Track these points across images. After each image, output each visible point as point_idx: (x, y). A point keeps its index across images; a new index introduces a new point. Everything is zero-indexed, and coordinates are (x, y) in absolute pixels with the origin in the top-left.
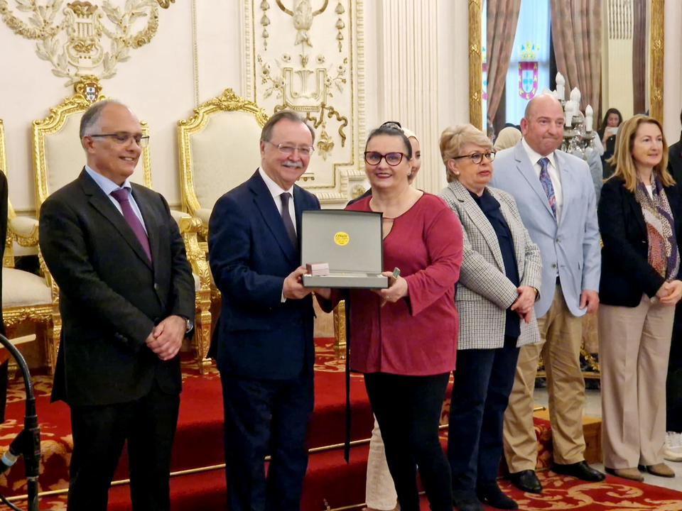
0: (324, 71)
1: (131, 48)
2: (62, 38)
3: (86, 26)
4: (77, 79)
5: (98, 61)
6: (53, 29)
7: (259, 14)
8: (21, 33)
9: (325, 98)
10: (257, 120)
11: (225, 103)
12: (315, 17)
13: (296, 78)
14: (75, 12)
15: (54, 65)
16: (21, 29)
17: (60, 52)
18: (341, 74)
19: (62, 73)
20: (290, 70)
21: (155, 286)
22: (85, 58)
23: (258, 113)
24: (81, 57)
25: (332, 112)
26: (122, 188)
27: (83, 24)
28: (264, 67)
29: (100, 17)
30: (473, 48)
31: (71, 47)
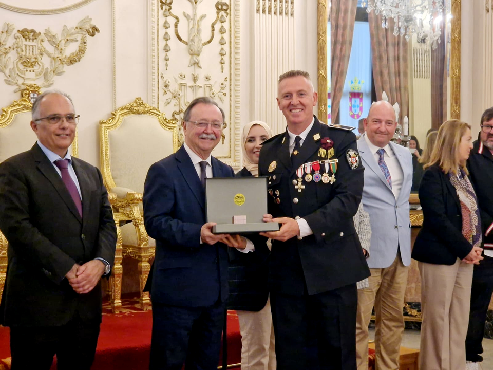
0: (210, 86)
1: (65, 65)
2: (13, 56)
3: (31, 47)
4: (23, 87)
5: (40, 74)
6: (6, 49)
7: (162, 43)
10: (160, 121)
11: (136, 108)
12: (204, 47)
13: (189, 92)
14: (23, 37)
15: (7, 77)
17: (11, 66)
18: (222, 89)
19: (12, 82)
20: (185, 85)
21: (82, 236)
23: (160, 117)
24: (27, 71)
26: (64, 159)
27: (29, 46)
28: (165, 82)
29: (42, 41)
30: (321, 73)
31: (19, 63)
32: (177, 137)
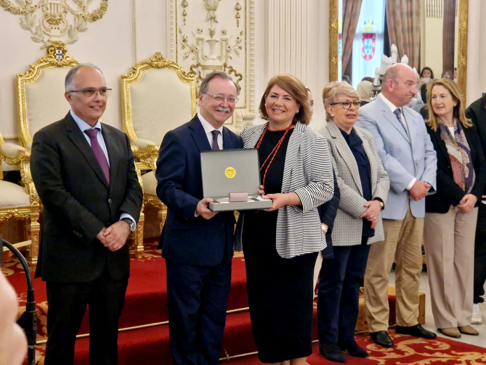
0: (226, 40)
1: (88, 22)
2: (39, 14)
3: (56, 5)
4: (49, 44)
5: (65, 32)
6: (32, 7)
8: (9, 10)
9: (226, 60)
10: (178, 75)
11: (155, 63)
12: (220, 2)
13: (206, 46)
15: (33, 34)
16: (9, 7)
17: (37, 24)
18: (238, 42)
19: (38, 39)
20: (202, 40)
21: (109, 200)
22: (55, 29)
23: (178, 70)
24: (52, 28)
25: (232, 70)
26: (94, 128)
27: (54, 4)
28: (184, 37)
30: (332, 25)
31: (45, 21)
32: (195, 90)
